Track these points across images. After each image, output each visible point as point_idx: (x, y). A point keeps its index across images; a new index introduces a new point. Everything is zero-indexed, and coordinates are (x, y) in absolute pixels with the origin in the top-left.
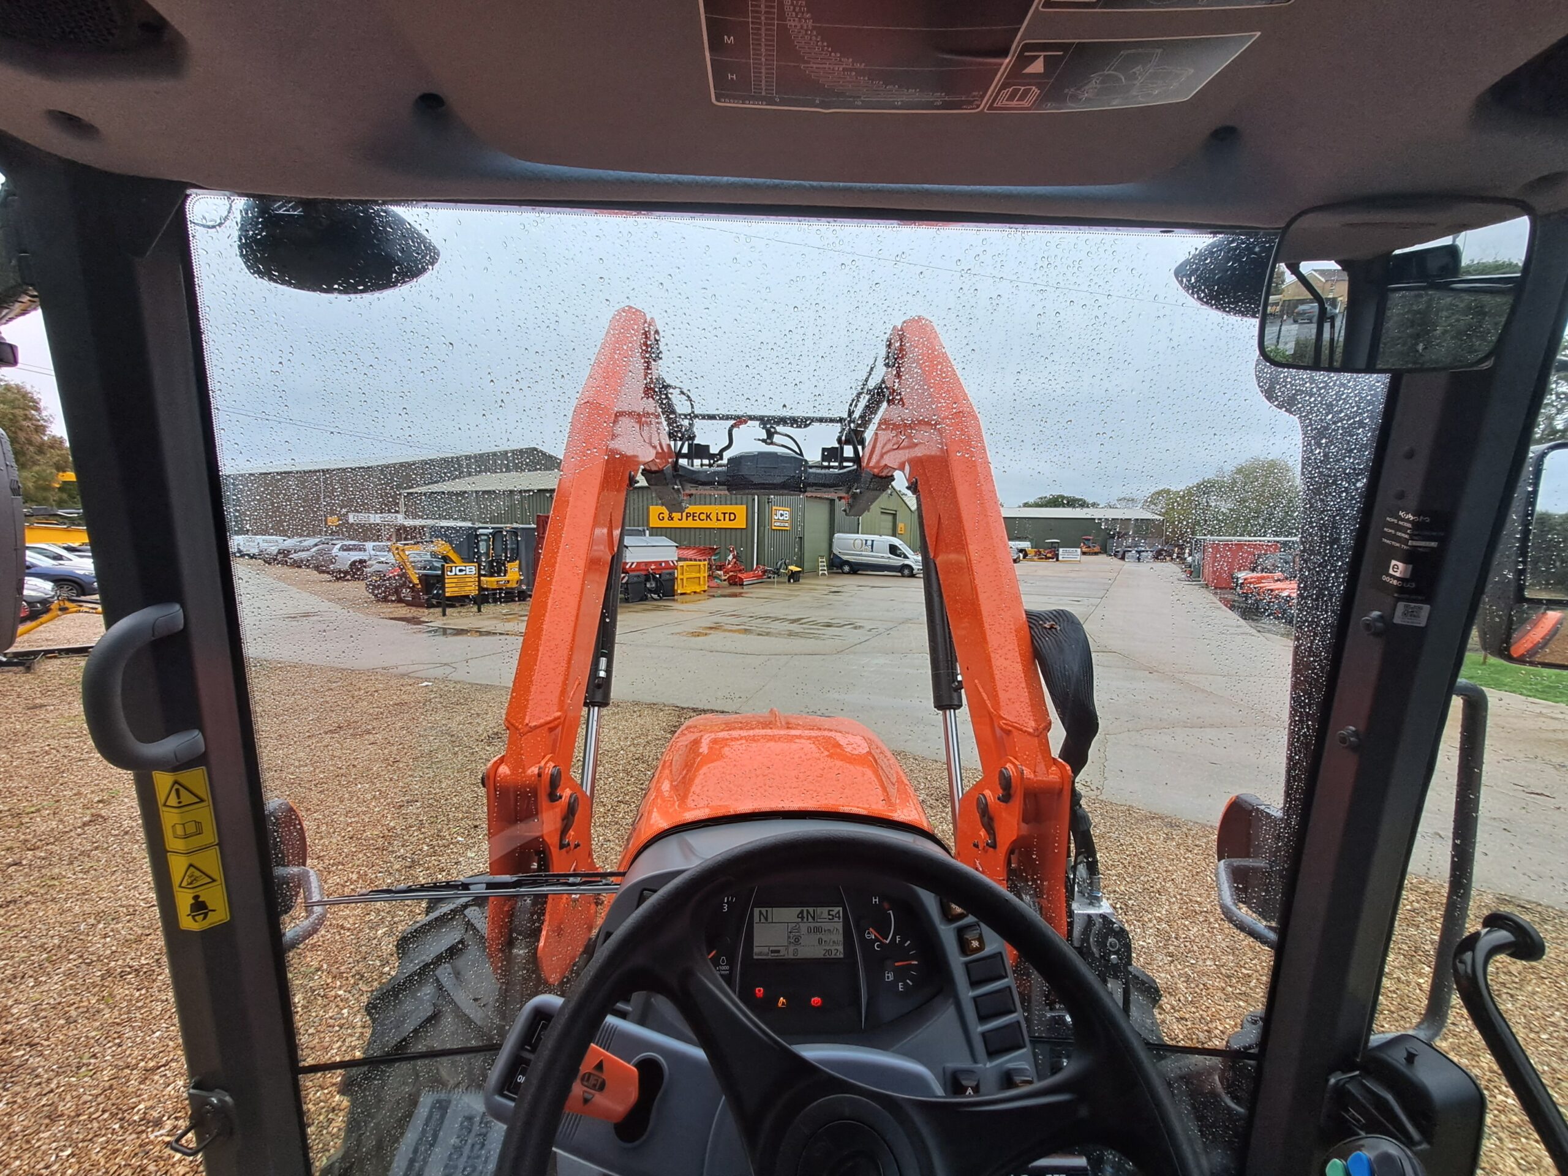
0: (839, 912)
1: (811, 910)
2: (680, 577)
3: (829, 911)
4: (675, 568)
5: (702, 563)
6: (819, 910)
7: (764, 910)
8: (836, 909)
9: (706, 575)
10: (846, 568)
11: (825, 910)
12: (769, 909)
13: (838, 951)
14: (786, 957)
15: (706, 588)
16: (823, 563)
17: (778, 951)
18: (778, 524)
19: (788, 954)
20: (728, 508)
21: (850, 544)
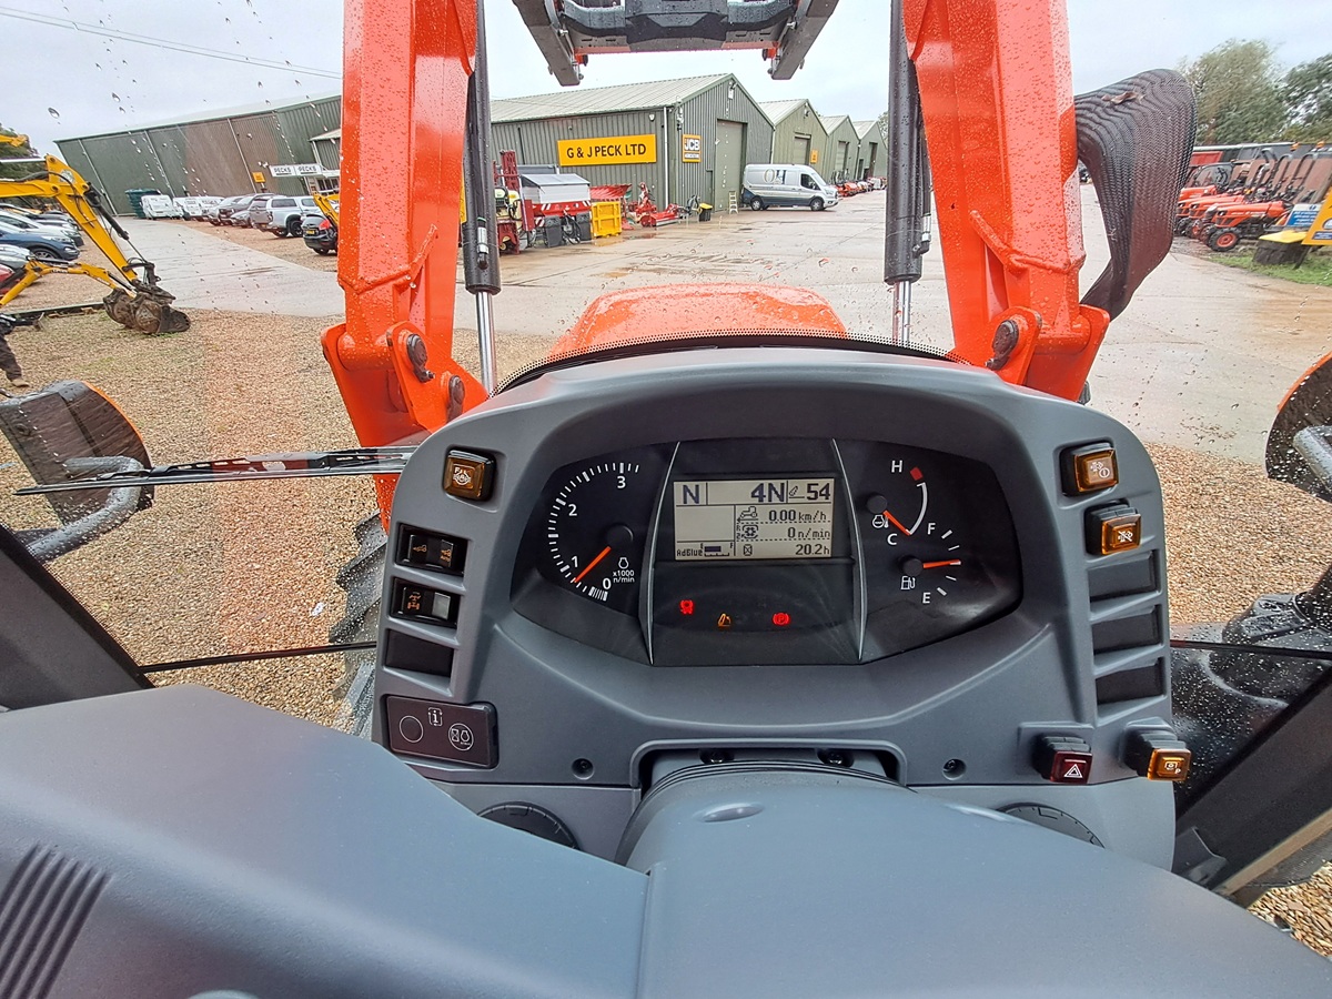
0: (827, 487)
1: (777, 484)
2: (595, 219)
3: (809, 485)
4: (589, 209)
5: (614, 203)
6: (792, 483)
7: (691, 485)
8: (822, 482)
9: (620, 216)
10: (757, 205)
11: (802, 484)
12: (702, 485)
13: (824, 546)
14: (732, 557)
15: (621, 230)
16: (733, 199)
17: (718, 549)
18: (689, 156)
19: (734, 551)
20: (637, 140)
21: (761, 176)
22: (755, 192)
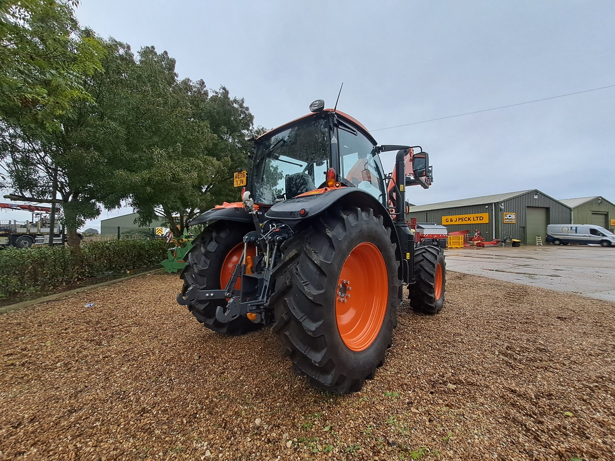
2: (449, 241)
4: (447, 237)
5: (461, 236)
9: (463, 242)
10: (557, 242)
15: (463, 247)
16: (540, 240)
20: (479, 215)
21: (559, 229)
22: (556, 237)
